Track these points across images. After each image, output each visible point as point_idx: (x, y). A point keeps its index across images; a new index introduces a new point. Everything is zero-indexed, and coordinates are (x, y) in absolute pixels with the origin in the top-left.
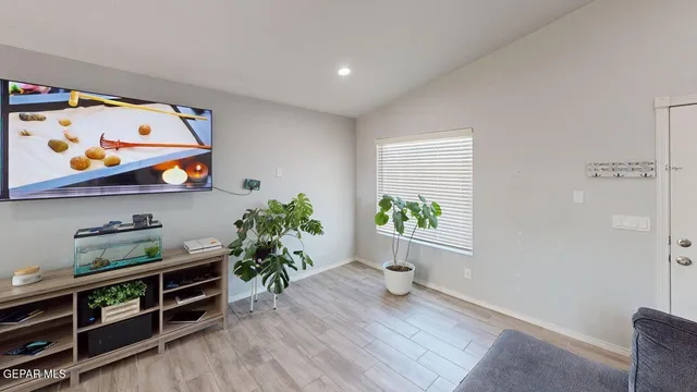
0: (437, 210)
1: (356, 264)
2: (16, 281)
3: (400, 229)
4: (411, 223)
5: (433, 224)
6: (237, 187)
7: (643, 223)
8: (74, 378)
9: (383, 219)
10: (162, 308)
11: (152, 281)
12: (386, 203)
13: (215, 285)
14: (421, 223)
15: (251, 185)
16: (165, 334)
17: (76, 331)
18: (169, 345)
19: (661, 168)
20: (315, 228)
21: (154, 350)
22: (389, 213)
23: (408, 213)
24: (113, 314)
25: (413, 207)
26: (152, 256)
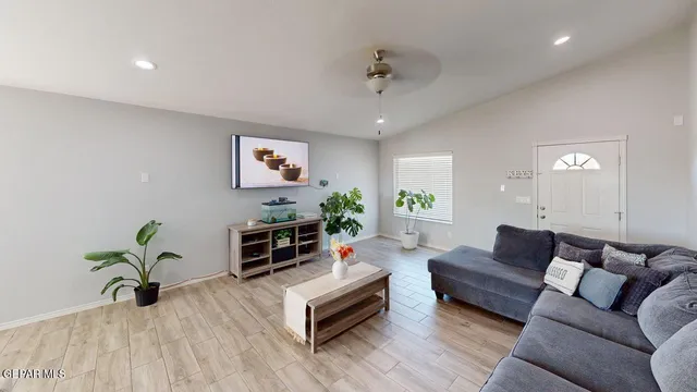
0: (432, 199)
1: (379, 237)
2: (250, 224)
3: (411, 209)
4: (417, 206)
5: (430, 206)
6: (317, 184)
7: (528, 200)
8: (272, 272)
9: (400, 203)
10: (297, 244)
11: (293, 229)
12: (403, 194)
13: (314, 237)
14: (423, 206)
15: (324, 184)
16: (299, 258)
17: (271, 249)
18: (302, 263)
19: (535, 175)
20: (359, 210)
21: (294, 265)
22: (405, 200)
23: (415, 200)
24: (284, 243)
25: (418, 197)
26: (291, 218)
